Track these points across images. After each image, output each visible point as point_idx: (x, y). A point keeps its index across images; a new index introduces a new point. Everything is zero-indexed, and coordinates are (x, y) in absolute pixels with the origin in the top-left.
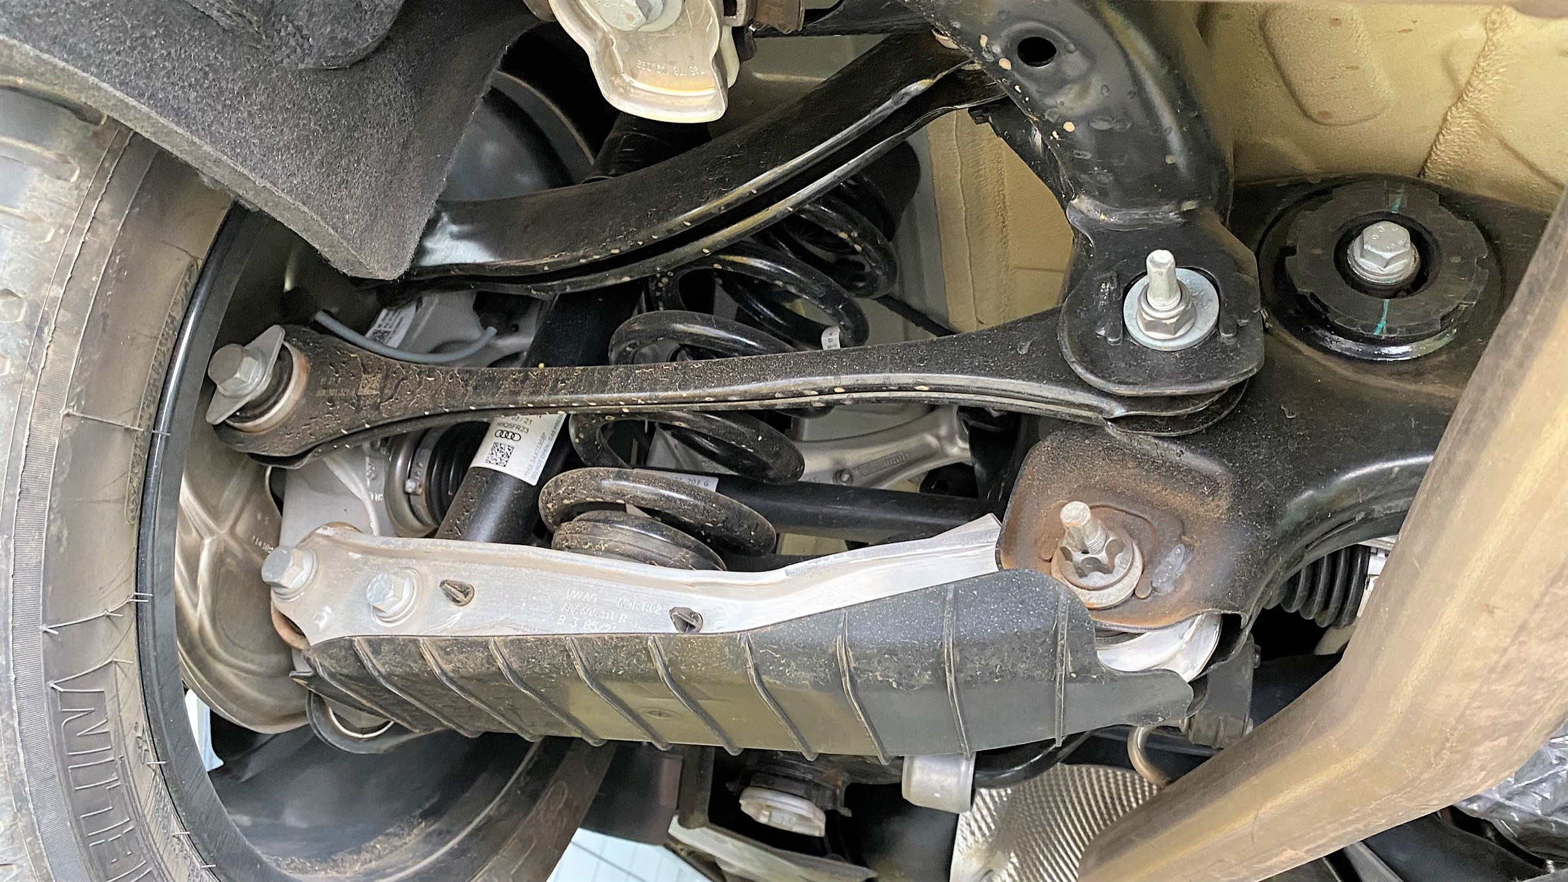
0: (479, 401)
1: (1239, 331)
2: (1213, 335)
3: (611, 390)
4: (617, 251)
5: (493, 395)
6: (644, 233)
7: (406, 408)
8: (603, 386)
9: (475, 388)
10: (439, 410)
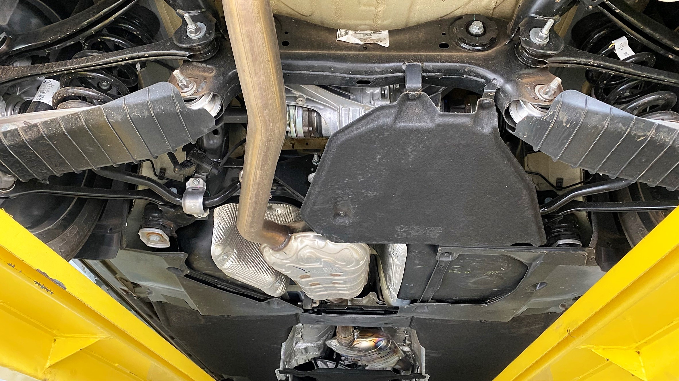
0: (31, 72)
1: (210, 34)
2: (205, 35)
3: (68, 66)
4: (68, 34)
5: (35, 70)
6: (75, 28)
7: (10, 76)
8: (66, 65)
9: (30, 69)
10: (19, 77)
